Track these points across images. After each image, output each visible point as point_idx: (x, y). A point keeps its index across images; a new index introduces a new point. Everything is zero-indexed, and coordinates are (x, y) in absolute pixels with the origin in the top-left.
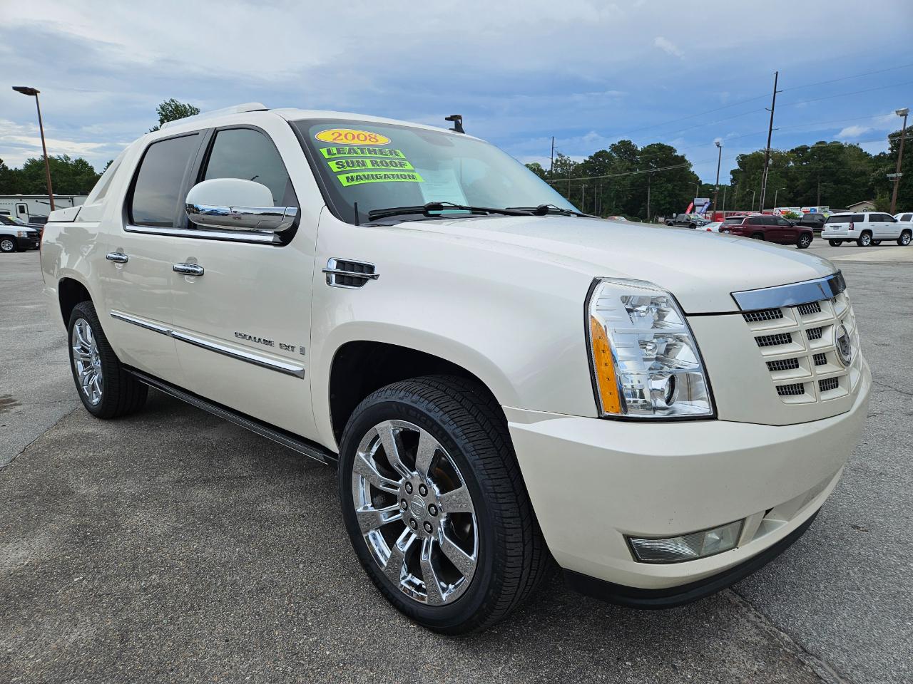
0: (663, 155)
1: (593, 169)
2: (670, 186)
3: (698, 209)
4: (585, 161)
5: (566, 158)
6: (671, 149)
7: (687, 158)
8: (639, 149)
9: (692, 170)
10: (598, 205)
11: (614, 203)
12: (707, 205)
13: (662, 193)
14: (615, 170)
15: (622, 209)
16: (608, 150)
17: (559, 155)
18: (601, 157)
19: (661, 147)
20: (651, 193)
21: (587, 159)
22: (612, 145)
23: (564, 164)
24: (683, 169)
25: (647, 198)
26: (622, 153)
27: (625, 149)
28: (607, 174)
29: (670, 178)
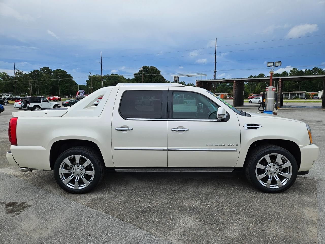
0: (62, 74)
1: (33, 77)
2: (67, 85)
3: (81, 93)
4: (29, 73)
5: (21, 71)
6: (65, 72)
7: (71, 75)
8: (53, 70)
9: (73, 79)
10: (37, 90)
11: (45, 90)
12: (84, 92)
13: (64, 87)
14: (44, 78)
15: (49, 92)
16: (39, 70)
17: (17, 70)
18: (37, 72)
19: (61, 71)
20: (60, 87)
21: (30, 73)
22: (41, 68)
23: (20, 74)
24: (71, 80)
25: (58, 89)
26: (45, 71)
27: (47, 70)
28: (40, 79)
29: (66, 82)
